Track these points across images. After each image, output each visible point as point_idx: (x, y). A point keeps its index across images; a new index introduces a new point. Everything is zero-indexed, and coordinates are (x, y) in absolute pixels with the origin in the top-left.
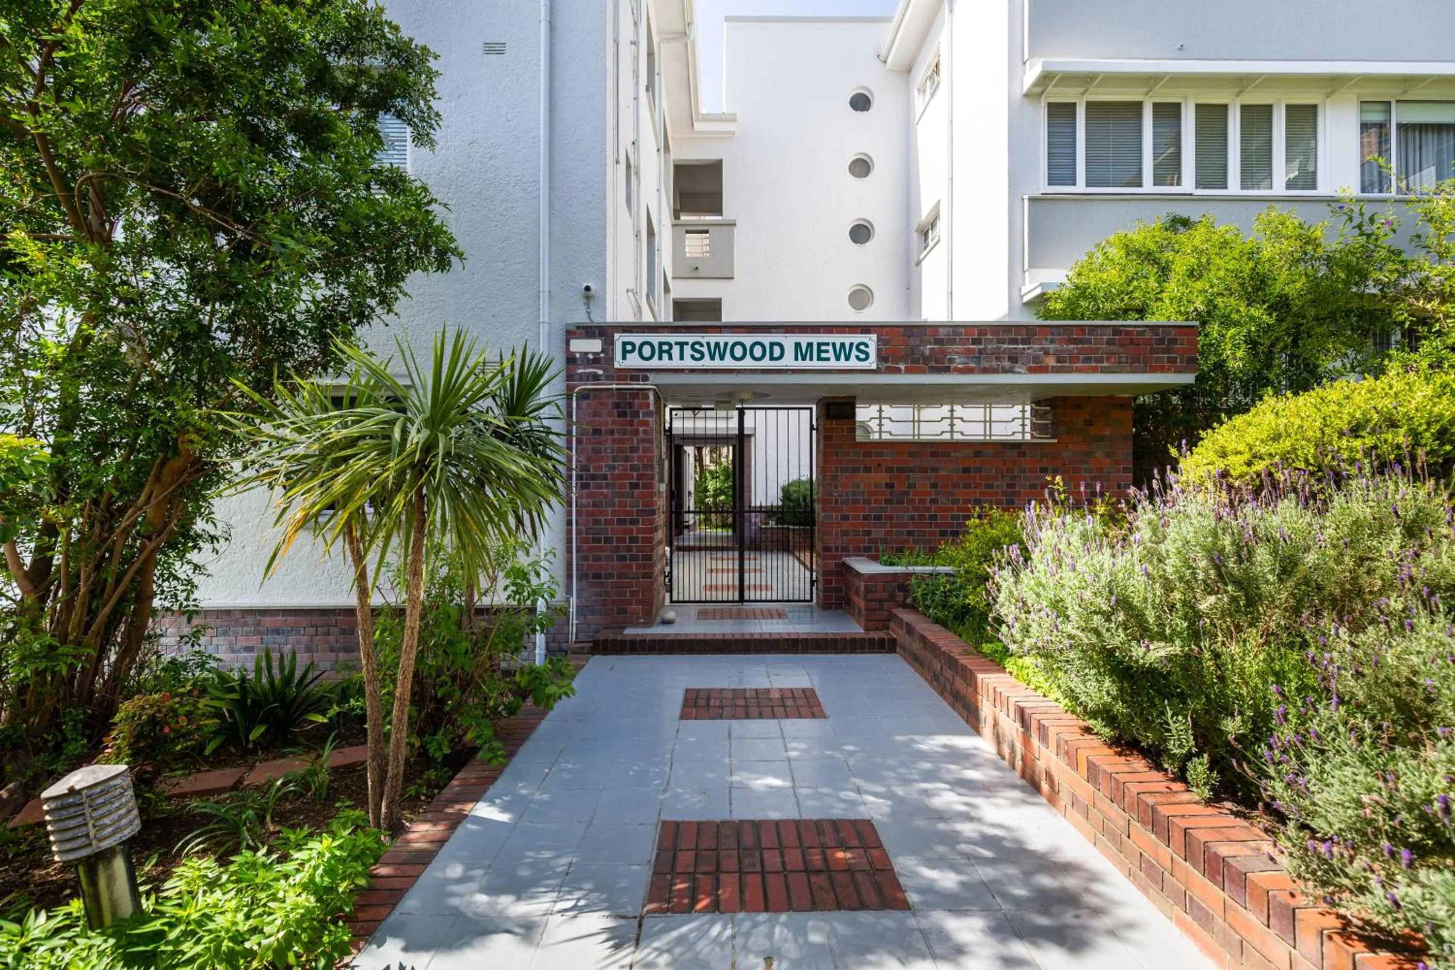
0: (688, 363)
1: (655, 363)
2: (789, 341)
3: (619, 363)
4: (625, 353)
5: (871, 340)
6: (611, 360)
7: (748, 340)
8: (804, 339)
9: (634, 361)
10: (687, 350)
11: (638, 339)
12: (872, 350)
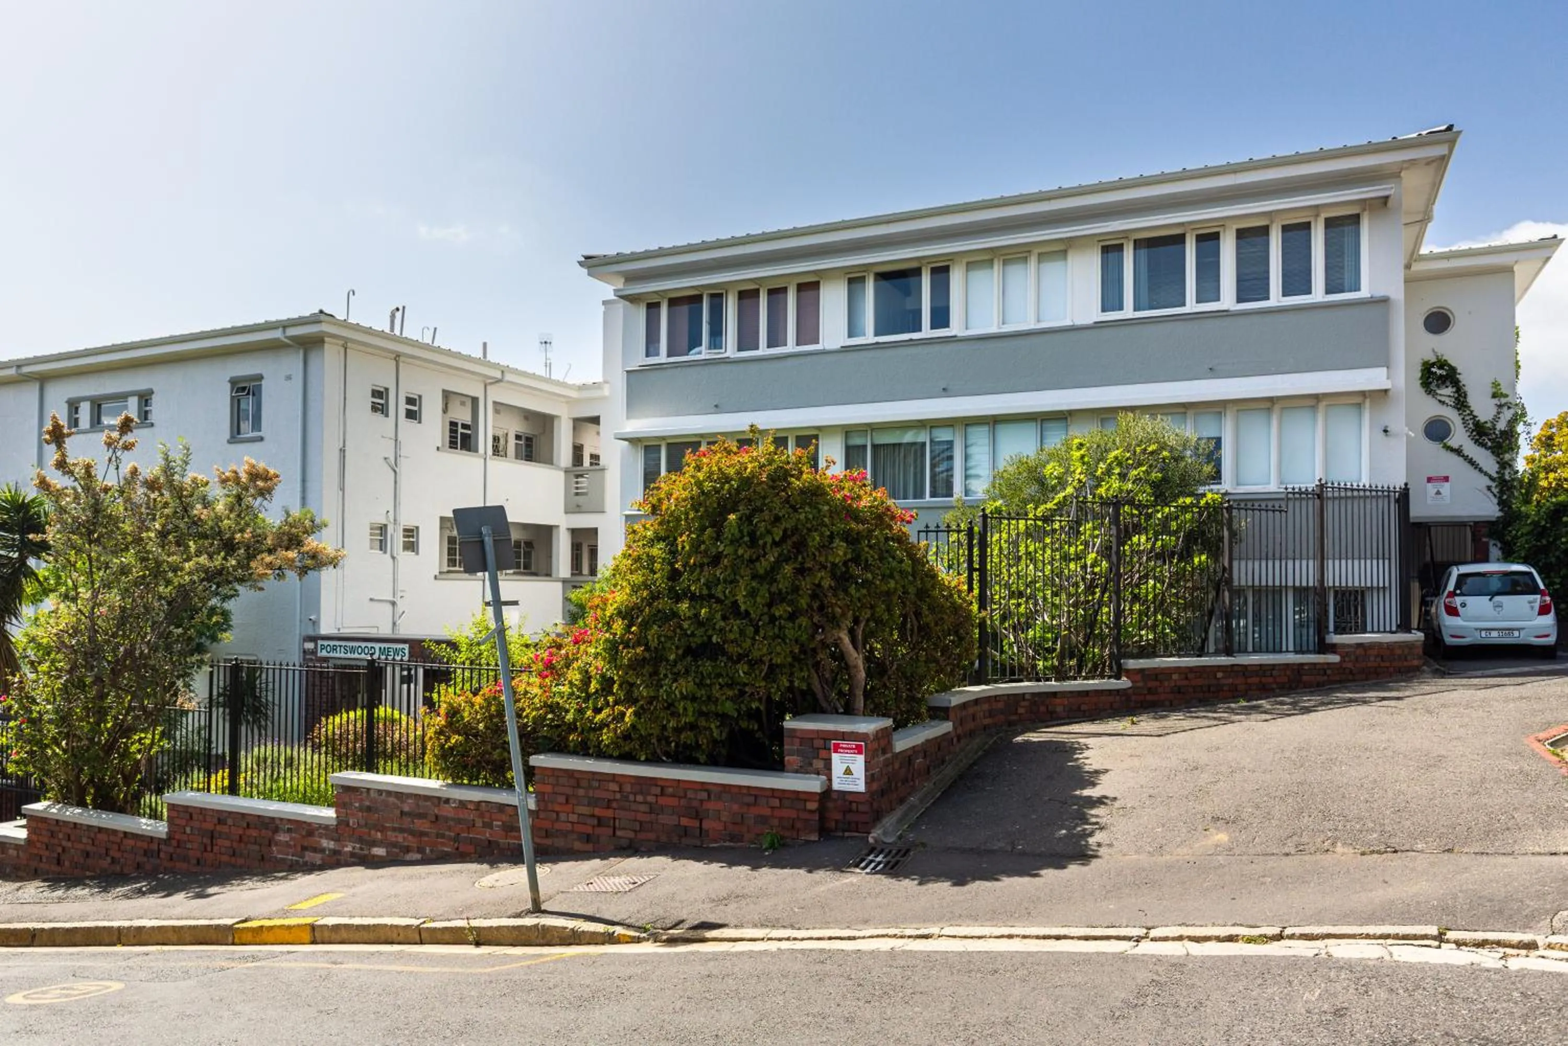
0: (342, 655)
1: (331, 655)
2: (377, 646)
3: (319, 654)
4: (322, 649)
5: (406, 646)
6: (316, 652)
7: (363, 645)
8: (383, 645)
9: (324, 654)
10: (343, 649)
11: (326, 643)
12: (407, 651)
